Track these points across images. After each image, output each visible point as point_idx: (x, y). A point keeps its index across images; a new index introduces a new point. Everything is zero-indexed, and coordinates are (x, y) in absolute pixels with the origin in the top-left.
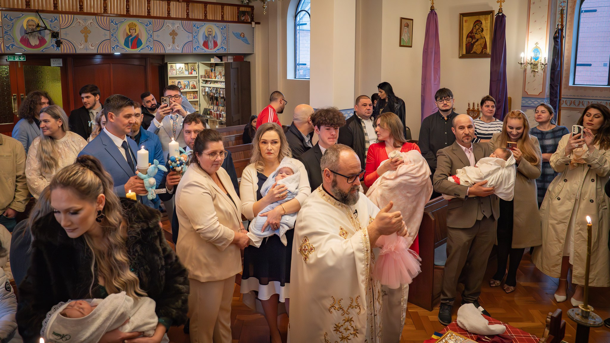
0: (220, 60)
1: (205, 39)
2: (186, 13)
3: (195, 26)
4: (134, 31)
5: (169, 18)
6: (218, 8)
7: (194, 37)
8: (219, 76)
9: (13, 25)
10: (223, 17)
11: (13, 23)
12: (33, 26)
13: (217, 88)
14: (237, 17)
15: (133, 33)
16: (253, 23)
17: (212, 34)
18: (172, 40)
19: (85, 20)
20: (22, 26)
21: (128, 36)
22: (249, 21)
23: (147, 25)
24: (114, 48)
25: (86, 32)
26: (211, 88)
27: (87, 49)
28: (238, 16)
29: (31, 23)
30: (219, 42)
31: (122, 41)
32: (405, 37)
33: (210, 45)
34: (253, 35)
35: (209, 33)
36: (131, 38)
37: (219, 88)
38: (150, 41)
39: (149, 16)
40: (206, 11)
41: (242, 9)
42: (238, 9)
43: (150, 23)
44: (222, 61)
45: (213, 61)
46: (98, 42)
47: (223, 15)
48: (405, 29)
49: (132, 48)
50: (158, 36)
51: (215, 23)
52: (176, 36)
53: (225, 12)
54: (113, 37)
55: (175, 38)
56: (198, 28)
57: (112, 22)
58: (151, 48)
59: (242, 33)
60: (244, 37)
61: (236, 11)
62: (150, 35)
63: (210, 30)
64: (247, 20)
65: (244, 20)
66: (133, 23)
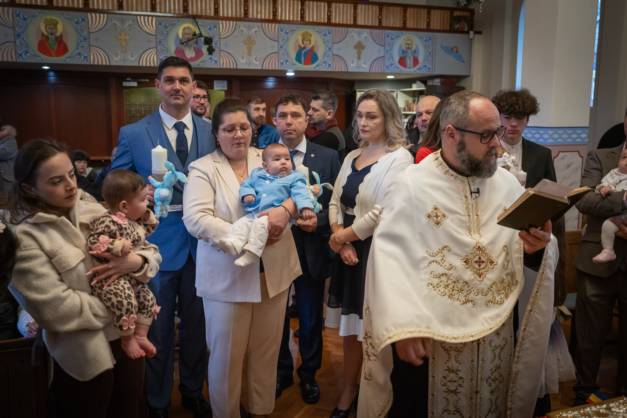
0: (424, 86)
1: (401, 55)
2: (378, 20)
3: (388, 36)
4: (308, 42)
5: (355, 25)
6: (422, 13)
7: (387, 51)
9: (168, 33)
10: (428, 24)
11: (167, 31)
12: (190, 34)
14: (448, 25)
15: (307, 45)
16: (472, 33)
17: (412, 47)
18: (356, 55)
19: (249, 28)
20: (178, 35)
21: (301, 49)
22: (466, 29)
23: (325, 35)
24: (281, 63)
25: (249, 42)
27: (249, 64)
28: (451, 24)
29: (187, 31)
30: (421, 59)
31: (293, 55)
33: (408, 63)
34: (471, 50)
35: (407, 46)
36: (304, 51)
38: (328, 56)
39: (329, 23)
40: (405, 16)
41: (456, 13)
42: (452, 14)
43: (329, 33)
45: (415, 87)
46: (263, 56)
47: (429, 22)
49: (306, 63)
50: (339, 49)
51: (417, 33)
52: (363, 50)
53: (432, 18)
54: (283, 49)
55: (361, 53)
56: (392, 39)
57: (282, 30)
58: (330, 65)
59: (455, 47)
60: (457, 52)
61: (449, 17)
62: (328, 48)
63: (409, 42)
64: (462, 29)
65: (458, 28)
66: (307, 32)
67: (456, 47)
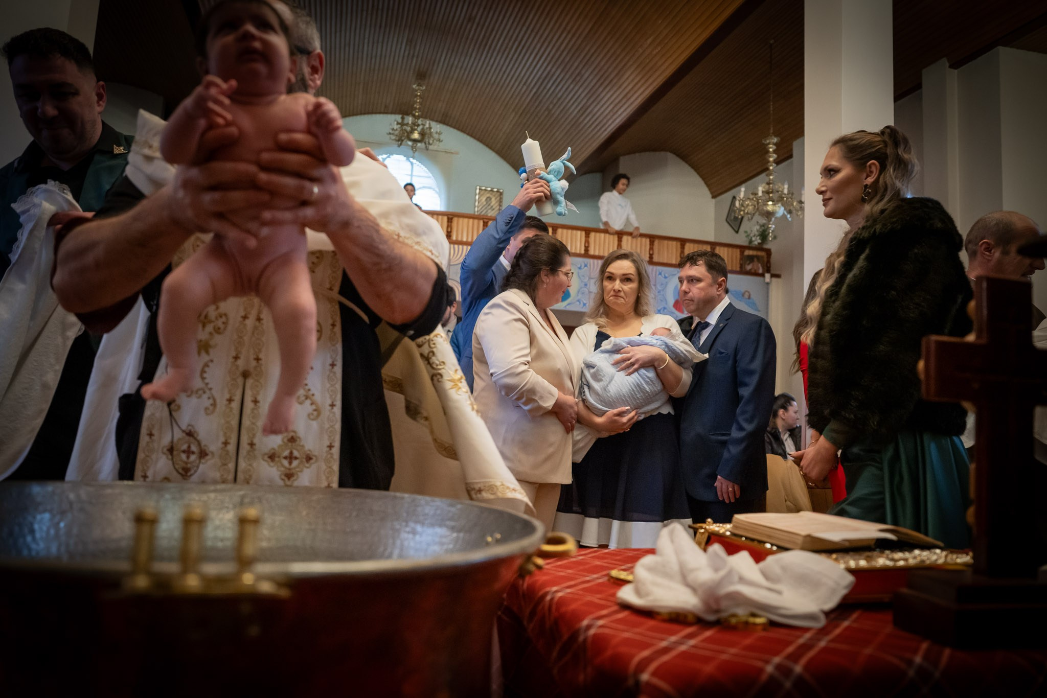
3: (660, 274)
16: (767, 276)
22: (761, 271)
23: (580, 268)
34: (768, 297)
38: (583, 293)
39: (587, 255)
42: (742, 253)
43: (586, 266)
56: (665, 277)
59: (746, 291)
60: (749, 298)
61: (738, 256)
64: (756, 270)
65: (750, 270)
67: (749, 292)
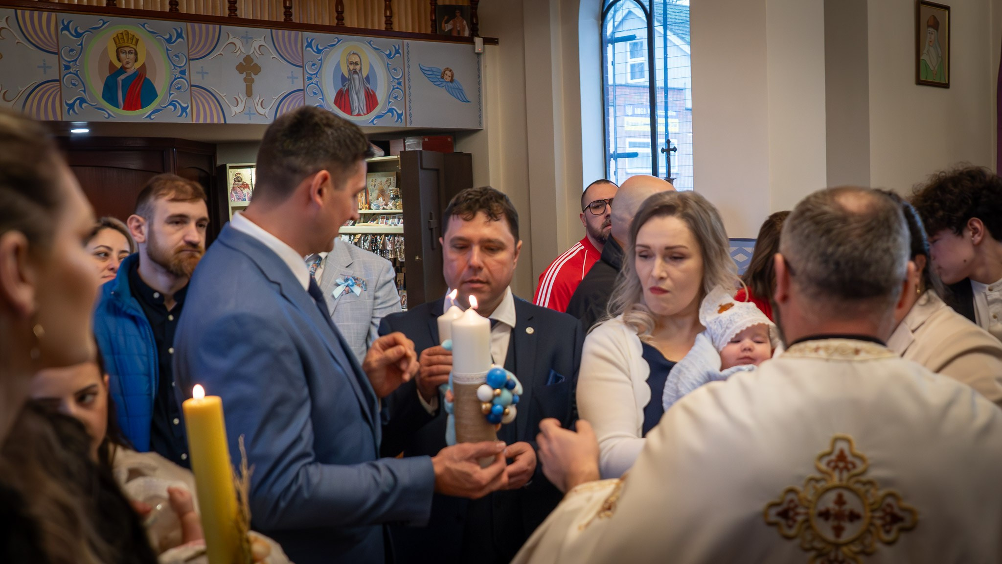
0: (383, 153)
1: (340, 86)
2: (283, 10)
3: (309, 45)
4: (132, 56)
5: (233, 19)
7: (310, 79)
8: (381, 199)
10: (389, 21)
13: (374, 235)
14: (429, 23)
15: (128, 63)
16: (478, 41)
17: (361, 69)
18: (243, 86)
21: (115, 73)
22: (467, 34)
23: (169, 41)
24: (71, 106)
26: (359, 236)
28: (434, 22)
30: (381, 95)
31: (96, 87)
32: (930, 58)
33: (356, 104)
34: (479, 76)
36: (123, 77)
37: (380, 235)
38: (179, 88)
39: (175, 14)
40: (339, 3)
42: (433, 2)
43: (179, 36)
44: (387, 154)
46: (23, 89)
47: (391, 17)
48: (930, 35)
49: (129, 106)
50: (203, 73)
51: (368, 38)
52: (256, 74)
53: (395, 9)
54: (70, 73)
55: (252, 81)
56: (319, 51)
57: (66, 28)
58: (184, 109)
60: (452, 81)
61: (429, 7)
62: (179, 70)
63: (355, 59)
64: (459, 32)
65: (450, 31)
66: (127, 33)
